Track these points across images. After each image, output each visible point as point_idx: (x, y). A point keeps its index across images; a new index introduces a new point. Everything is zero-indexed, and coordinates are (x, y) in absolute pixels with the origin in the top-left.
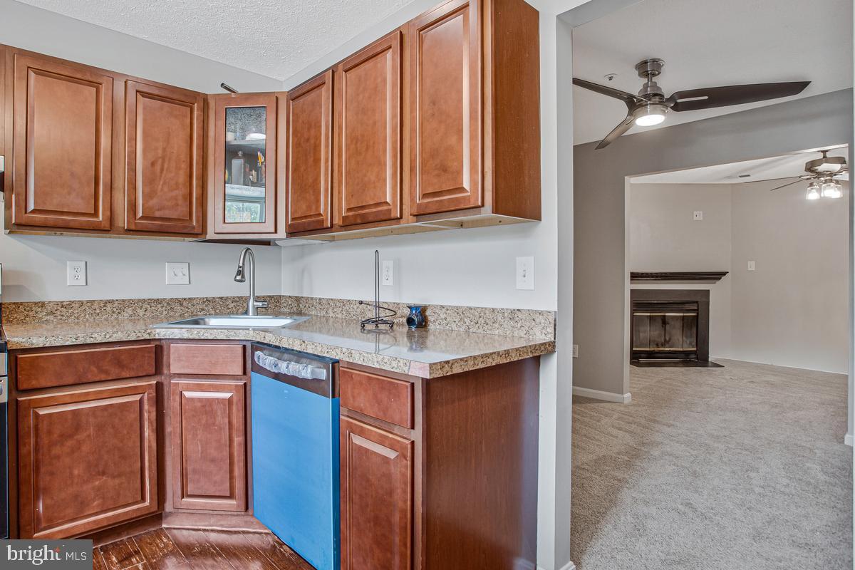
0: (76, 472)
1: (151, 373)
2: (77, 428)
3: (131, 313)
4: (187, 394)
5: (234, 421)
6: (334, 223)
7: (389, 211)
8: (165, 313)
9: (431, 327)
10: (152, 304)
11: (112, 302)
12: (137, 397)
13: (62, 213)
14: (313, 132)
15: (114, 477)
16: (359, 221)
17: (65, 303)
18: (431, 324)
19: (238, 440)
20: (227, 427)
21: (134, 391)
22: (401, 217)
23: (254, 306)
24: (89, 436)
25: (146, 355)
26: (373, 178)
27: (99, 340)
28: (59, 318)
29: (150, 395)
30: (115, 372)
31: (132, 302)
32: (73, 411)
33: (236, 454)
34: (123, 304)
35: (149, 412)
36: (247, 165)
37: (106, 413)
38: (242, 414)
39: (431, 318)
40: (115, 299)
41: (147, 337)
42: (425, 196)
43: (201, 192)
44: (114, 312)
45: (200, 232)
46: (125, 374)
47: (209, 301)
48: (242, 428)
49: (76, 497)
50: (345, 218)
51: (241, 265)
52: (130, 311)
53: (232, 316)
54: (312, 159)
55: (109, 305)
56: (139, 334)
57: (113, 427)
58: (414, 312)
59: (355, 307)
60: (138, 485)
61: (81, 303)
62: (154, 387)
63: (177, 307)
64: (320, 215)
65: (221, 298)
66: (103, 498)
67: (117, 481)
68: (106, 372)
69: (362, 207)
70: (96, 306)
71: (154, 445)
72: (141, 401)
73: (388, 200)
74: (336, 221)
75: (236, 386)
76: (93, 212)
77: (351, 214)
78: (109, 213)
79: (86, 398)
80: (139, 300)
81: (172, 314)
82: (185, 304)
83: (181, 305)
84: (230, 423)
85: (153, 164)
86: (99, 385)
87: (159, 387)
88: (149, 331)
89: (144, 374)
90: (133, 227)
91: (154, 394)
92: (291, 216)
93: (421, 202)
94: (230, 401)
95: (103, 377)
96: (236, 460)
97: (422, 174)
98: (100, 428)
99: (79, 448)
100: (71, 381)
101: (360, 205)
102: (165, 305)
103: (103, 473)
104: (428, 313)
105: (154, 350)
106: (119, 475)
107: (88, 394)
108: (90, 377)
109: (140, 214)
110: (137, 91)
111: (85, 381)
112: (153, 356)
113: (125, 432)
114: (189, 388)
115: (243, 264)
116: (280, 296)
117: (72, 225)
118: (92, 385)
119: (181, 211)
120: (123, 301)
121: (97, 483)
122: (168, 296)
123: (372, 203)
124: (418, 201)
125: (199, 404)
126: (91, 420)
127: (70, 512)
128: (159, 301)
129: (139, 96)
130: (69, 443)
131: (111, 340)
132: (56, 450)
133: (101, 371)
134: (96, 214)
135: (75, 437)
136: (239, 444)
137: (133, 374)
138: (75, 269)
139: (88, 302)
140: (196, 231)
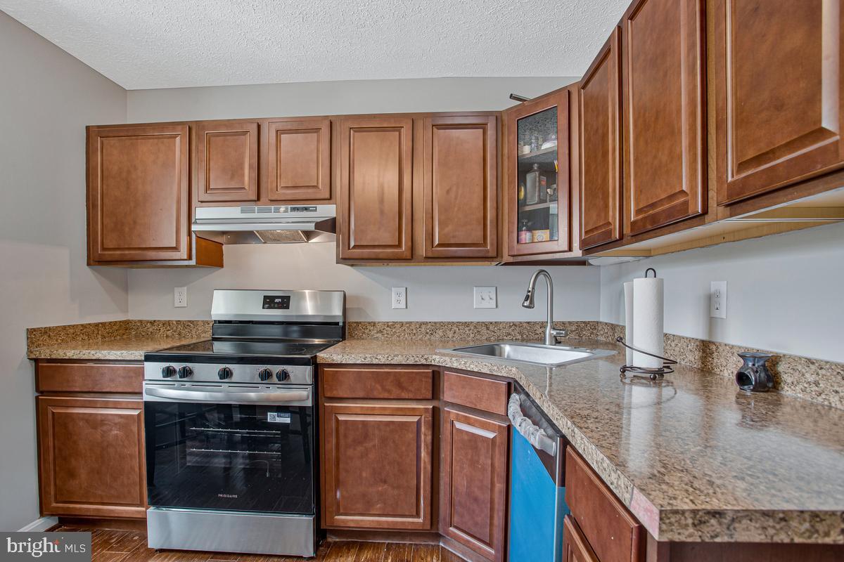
0: (364, 474)
1: (427, 397)
2: (366, 437)
3: (441, 334)
4: (458, 425)
5: (496, 464)
6: (624, 232)
7: (686, 203)
8: (472, 335)
9: (787, 392)
10: (460, 327)
11: (426, 323)
12: (415, 419)
13: (374, 247)
14: (601, 119)
15: (393, 488)
16: (649, 227)
17: (390, 324)
18: (786, 388)
19: (500, 486)
20: (490, 469)
21: (412, 412)
22: (705, 211)
23: (551, 334)
24: (374, 446)
25: (423, 380)
26: (664, 158)
27: (383, 361)
28: (386, 335)
29: (426, 419)
30: (396, 392)
31: (442, 324)
32: (363, 422)
33: (496, 500)
34: (436, 326)
35: (425, 435)
36: (541, 177)
37: (388, 429)
38: (504, 460)
39: (787, 378)
40: (428, 321)
41: (424, 362)
42: (741, 166)
43: (495, 214)
44: (427, 333)
45: (495, 255)
46: (404, 395)
47: (516, 326)
48: (504, 474)
49: (364, 495)
50: (633, 224)
51: (530, 289)
52: (440, 333)
53: (529, 344)
54: (601, 152)
55: (423, 327)
56: (417, 359)
57: (394, 442)
58: (750, 364)
59: (673, 344)
60: (414, 500)
61: (402, 324)
62: (431, 412)
63: (484, 330)
64: (609, 224)
65: (528, 323)
66: (385, 504)
67: (396, 492)
68: (389, 391)
69: (653, 206)
70: (413, 327)
71: (429, 467)
72: (419, 423)
73: (684, 188)
74: (627, 230)
75: (500, 426)
76: (397, 244)
77: (640, 217)
78: (410, 244)
79: (371, 412)
80: (449, 323)
81: (478, 337)
82: (491, 328)
83: (488, 329)
84: (492, 465)
85: (448, 192)
86: (382, 402)
87: (435, 412)
88: (426, 357)
89: (421, 398)
90: (430, 255)
91: (430, 418)
92: (585, 229)
93: (736, 178)
94: (493, 440)
95: (386, 395)
96: (496, 506)
97: (736, 130)
98: (384, 441)
99: (367, 455)
100: (361, 394)
101: (651, 202)
102: (472, 328)
103: (385, 482)
104: (781, 368)
105: (431, 375)
106: (399, 487)
107: (373, 409)
108: (376, 394)
109: (437, 242)
110: (433, 126)
111: (371, 396)
112: (430, 381)
113: (404, 449)
114: (459, 419)
115: (533, 288)
116: (598, 322)
117: (381, 256)
118: (379, 402)
119: (477, 235)
120: (435, 323)
121: (380, 489)
122: (475, 319)
123: (663, 196)
124: (730, 179)
125: (466, 438)
126: (377, 432)
127: (359, 506)
128: (466, 324)
129: (435, 129)
130: (360, 448)
131: (392, 362)
132: (350, 452)
133: (384, 389)
134: (399, 245)
135: (364, 445)
136: (500, 492)
137: (411, 396)
138: (398, 294)
139: (407, 323)
140: (490, 255)
